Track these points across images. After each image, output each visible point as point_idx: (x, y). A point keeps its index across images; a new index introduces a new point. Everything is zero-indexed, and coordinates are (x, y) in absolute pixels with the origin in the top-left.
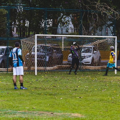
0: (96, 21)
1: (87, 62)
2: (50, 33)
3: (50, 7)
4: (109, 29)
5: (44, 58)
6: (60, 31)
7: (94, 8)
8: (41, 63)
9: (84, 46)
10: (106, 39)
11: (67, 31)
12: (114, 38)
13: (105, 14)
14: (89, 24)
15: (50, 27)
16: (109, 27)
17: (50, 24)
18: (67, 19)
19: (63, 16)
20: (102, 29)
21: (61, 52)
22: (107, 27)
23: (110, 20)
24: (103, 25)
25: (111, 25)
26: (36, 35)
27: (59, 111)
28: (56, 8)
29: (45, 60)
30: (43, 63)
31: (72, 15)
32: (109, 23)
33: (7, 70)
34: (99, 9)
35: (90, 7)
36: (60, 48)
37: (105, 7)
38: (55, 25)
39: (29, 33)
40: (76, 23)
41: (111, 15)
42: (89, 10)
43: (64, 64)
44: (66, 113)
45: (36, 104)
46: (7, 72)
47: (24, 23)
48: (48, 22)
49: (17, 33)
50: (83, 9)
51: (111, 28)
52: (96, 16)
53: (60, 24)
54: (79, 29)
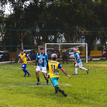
0: (76, 36)
1: (72, 57)
2: (53, 42)
3: (53, 29)
4: (83, 40)
5: (50, 56)
6: (58, 41)
7: (75, 29)
9: (70, 49)
10: (82, 45)
11: (62, 41)
12: (86, 45)
13: (81, 32)
14: (73, 37)
15: (53, 40)
16: (83, 39)
18: (61, 35)
19: (59, 34)
20: (79, 40)
21: (59, 52)
23: (83, 35)
24: (80, 38)
25: (84, 38)
26: (46, 44)
28: (56, 30)
30: (50, 58)
31: (64, 33)
32: (83, 37)
34: (78, 30)
35: (73, 29)
36: (58, 50)
37: (81, 29)
38: (56, 38)
39: (42, 43)
40: (66, 37)
41: (84, 32)
43: (61, 58)
44: (62, 84)
47: (40, 38)
48: (52, 37)
49: (37, 43)
50: (69, 30)
51: (84, 39)
52: (76, 33)
53: (58, 38)
54: (68, 40)
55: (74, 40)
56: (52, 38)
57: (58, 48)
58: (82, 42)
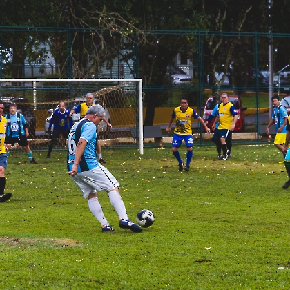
0: (99, 49)
2: (9, 75)
3: (7, 24)
4: (125, 64)
6: (28, 70)
7: (95, 23)
9: (77, 100)
10: (122, 86)
11: (42, 71)
12: (137, 83)
13: (118, 35)
14: (86, 55)
15: (8, 64)
16: (127, 61)
17: (8, 57)
18: (42, 46)
19: (33, 41)
20: (112, 65)
21: (32, 114)
22: (121, 60)
23: (127, 46)
24: (114, 57)
25: (129, 56)
27: (30, 234)
28: (18, 25)
31: (52, 38)
32: (124, 52)
34: (105, 26)
35: (87, 21)
37: (117, 22)
38: (18, 59)
40: (60, 54)
41: (129, 35)
42: (86, 27)
43: (40, 137)
44: (45, 239)
48: (5, 53)
50: (72, 26)
51: (131, 62)
52: (100, 39)
53: (27, 58)
54: (66, 67)
55: (90, 63)
56: (4, 58)
57: (28, 97)
58: (121, 75)
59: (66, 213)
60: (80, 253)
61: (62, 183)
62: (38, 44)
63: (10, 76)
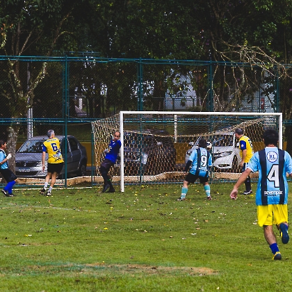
0: (240, 82)
1: (224, 165)
2: (150, 107)
3: (149, 57)
5: (137, 159)
6: (169, 103)
7: (236, 57)
8: (133, 168)
9: (217, 133)
10: (262, 119)
11: (183, 104)
12: (278, 117)
13: (259, 69)
14: (227, 89)
15: (149, 97)
16: (267, 95)
17: (149, 90)
18: (183, 79)
19: (174, 74)
20: (253, 98)
21: (173, 146)
22: (262, 94)
23: (268, 80)
24: (255, 90)
25: (271, 90)
26: (122, 113)
27: (168, 262)
28: (160, 58)
29: (140, 162)
30: (137, 168)
31: (193, 72)
32: (266, 86)
33: (66, 183)
34: (246, 59)
35: (227, 55)
38: (160, 92)
39: (108, 108)
40: (201, 87)
41: (270, 69)
42: (227, 60)
44: (183, 268)
45: (123, 250)
46: (65, 186)
47: (98, 89)
48: (146, 86)
49: (85, 109)
50: (213, 60)
51: (272, 96)
52: (241, 73)
53: (168, 91)
54: (206, 100)
55: (231, 97)
56: (145, 91)
57: (169, 130)
59: (204, 243)
60: (216, 281)
61: (200, 215)
62: (179, 77)
63: (152, 109)
